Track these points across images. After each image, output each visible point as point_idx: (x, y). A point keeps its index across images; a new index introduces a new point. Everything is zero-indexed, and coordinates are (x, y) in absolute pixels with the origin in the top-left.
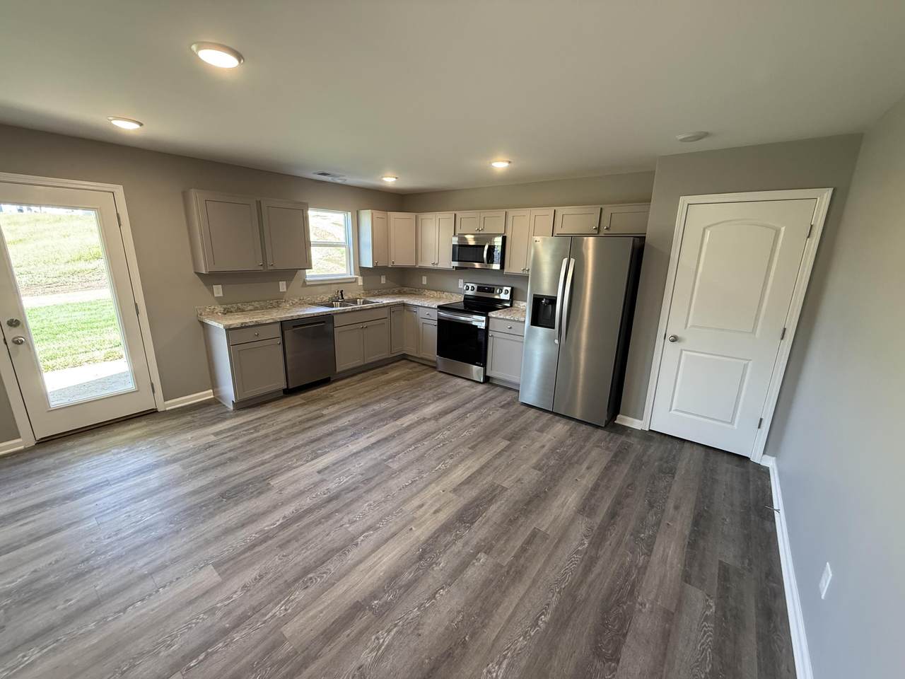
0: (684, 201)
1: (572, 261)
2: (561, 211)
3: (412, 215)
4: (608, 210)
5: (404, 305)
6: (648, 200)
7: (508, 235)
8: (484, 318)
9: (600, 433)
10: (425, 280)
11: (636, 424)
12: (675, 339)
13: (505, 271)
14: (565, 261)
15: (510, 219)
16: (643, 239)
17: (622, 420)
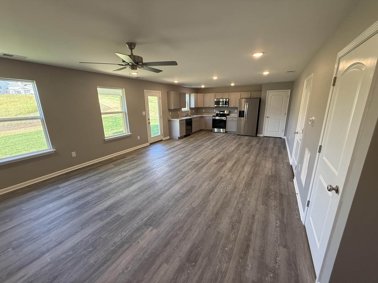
0: (268, 91)
1: (248, 103)
2: (242, 93)
3: (203, 94)
4: (252, 93)
5: (202, 117)
6: (262, 91)
7: (230, 98)
8: (225, 118)
9: (255, 137)
10: (204, 111)
11: (261, 135)
12: (268, 117)
13: (229, 107)
14: (246, 103)
15: (230, 94)
16: (260, 98)
17: (258, 135)
